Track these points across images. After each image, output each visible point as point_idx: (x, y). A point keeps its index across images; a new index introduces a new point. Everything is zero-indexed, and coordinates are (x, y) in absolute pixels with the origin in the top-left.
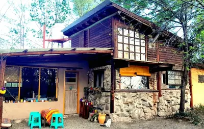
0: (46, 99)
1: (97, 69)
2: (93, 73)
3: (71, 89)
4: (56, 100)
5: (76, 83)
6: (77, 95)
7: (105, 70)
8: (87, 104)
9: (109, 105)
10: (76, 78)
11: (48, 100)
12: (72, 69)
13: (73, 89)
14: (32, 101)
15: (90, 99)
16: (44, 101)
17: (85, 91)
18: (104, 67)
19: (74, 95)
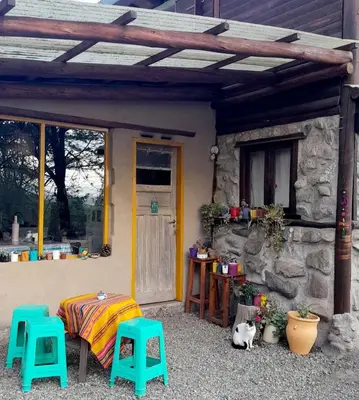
0: (66, 247)
1: (256, 135)
2: (237, 153)
3: (154, 211)
4: (105, 251)
5: (171, 188)
6: (177, 233)
7: (302, 136)
8: (225, 270)
9: (328, 281)
10: (173, 170)
11: (76, 251)
12: (158, 136)
13: (161, 211)
14: (15, 258)
15: (227, 247)
16: (62, 256)
17: (204, 218)
18: (294, 128)
19: (166, 233)
